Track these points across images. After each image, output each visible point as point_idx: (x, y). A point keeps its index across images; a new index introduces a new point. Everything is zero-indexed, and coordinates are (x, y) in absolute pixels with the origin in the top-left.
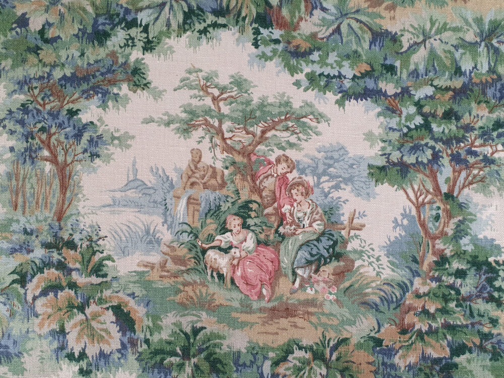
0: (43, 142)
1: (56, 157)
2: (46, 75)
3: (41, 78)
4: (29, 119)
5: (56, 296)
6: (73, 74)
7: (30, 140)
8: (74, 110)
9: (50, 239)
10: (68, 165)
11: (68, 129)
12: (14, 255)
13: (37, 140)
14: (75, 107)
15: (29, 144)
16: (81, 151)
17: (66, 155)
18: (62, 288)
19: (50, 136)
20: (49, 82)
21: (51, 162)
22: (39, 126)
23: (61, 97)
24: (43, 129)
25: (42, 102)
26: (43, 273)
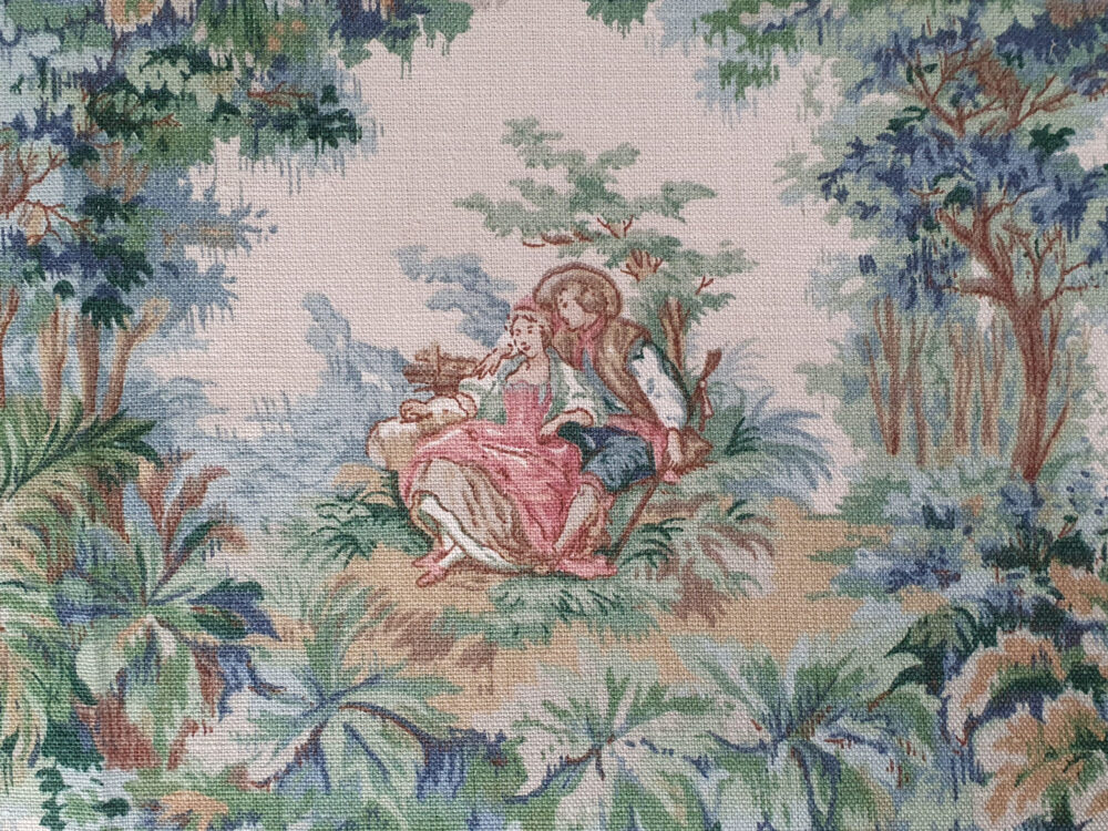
0: (964, 235)
1: (1006, 279)
2: (958, 28)
3: (945, 37)
4: (916, 168)
5: (1037, 711)
6: (1043, 21)
7: (921, 232)
8: (1053, 130)
9: (1007, 538)
10: (1047, 302)
11: (1040, 193)
12: (902, 592)
13: (945, 231)
14: (1054, 121)
15: (919, 244)
16: (1082, 256)
17: (1036, 271)
18: (1053, 689)
19: (985, 216)
20: (969, 47)
21: (996, 295)
22: (947, 186)
23: (1010, 94)
24: (960, 197)
25: (953, 113)
26: (994, 643)
